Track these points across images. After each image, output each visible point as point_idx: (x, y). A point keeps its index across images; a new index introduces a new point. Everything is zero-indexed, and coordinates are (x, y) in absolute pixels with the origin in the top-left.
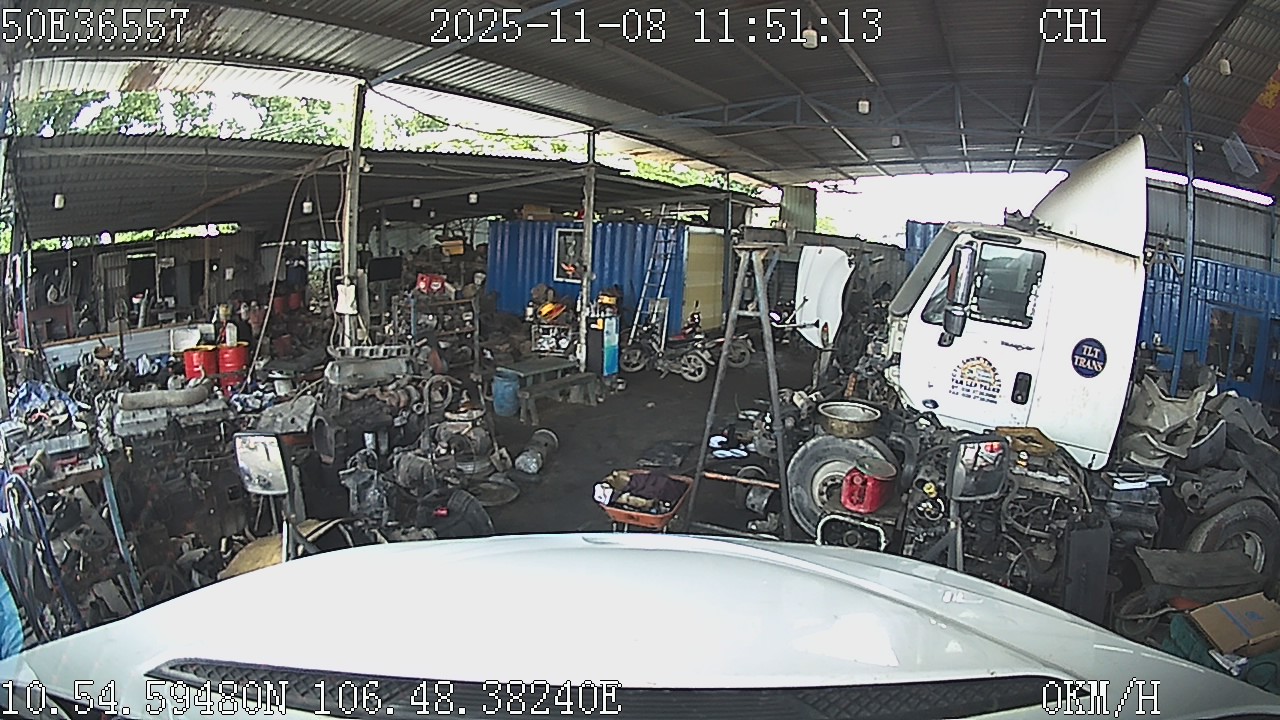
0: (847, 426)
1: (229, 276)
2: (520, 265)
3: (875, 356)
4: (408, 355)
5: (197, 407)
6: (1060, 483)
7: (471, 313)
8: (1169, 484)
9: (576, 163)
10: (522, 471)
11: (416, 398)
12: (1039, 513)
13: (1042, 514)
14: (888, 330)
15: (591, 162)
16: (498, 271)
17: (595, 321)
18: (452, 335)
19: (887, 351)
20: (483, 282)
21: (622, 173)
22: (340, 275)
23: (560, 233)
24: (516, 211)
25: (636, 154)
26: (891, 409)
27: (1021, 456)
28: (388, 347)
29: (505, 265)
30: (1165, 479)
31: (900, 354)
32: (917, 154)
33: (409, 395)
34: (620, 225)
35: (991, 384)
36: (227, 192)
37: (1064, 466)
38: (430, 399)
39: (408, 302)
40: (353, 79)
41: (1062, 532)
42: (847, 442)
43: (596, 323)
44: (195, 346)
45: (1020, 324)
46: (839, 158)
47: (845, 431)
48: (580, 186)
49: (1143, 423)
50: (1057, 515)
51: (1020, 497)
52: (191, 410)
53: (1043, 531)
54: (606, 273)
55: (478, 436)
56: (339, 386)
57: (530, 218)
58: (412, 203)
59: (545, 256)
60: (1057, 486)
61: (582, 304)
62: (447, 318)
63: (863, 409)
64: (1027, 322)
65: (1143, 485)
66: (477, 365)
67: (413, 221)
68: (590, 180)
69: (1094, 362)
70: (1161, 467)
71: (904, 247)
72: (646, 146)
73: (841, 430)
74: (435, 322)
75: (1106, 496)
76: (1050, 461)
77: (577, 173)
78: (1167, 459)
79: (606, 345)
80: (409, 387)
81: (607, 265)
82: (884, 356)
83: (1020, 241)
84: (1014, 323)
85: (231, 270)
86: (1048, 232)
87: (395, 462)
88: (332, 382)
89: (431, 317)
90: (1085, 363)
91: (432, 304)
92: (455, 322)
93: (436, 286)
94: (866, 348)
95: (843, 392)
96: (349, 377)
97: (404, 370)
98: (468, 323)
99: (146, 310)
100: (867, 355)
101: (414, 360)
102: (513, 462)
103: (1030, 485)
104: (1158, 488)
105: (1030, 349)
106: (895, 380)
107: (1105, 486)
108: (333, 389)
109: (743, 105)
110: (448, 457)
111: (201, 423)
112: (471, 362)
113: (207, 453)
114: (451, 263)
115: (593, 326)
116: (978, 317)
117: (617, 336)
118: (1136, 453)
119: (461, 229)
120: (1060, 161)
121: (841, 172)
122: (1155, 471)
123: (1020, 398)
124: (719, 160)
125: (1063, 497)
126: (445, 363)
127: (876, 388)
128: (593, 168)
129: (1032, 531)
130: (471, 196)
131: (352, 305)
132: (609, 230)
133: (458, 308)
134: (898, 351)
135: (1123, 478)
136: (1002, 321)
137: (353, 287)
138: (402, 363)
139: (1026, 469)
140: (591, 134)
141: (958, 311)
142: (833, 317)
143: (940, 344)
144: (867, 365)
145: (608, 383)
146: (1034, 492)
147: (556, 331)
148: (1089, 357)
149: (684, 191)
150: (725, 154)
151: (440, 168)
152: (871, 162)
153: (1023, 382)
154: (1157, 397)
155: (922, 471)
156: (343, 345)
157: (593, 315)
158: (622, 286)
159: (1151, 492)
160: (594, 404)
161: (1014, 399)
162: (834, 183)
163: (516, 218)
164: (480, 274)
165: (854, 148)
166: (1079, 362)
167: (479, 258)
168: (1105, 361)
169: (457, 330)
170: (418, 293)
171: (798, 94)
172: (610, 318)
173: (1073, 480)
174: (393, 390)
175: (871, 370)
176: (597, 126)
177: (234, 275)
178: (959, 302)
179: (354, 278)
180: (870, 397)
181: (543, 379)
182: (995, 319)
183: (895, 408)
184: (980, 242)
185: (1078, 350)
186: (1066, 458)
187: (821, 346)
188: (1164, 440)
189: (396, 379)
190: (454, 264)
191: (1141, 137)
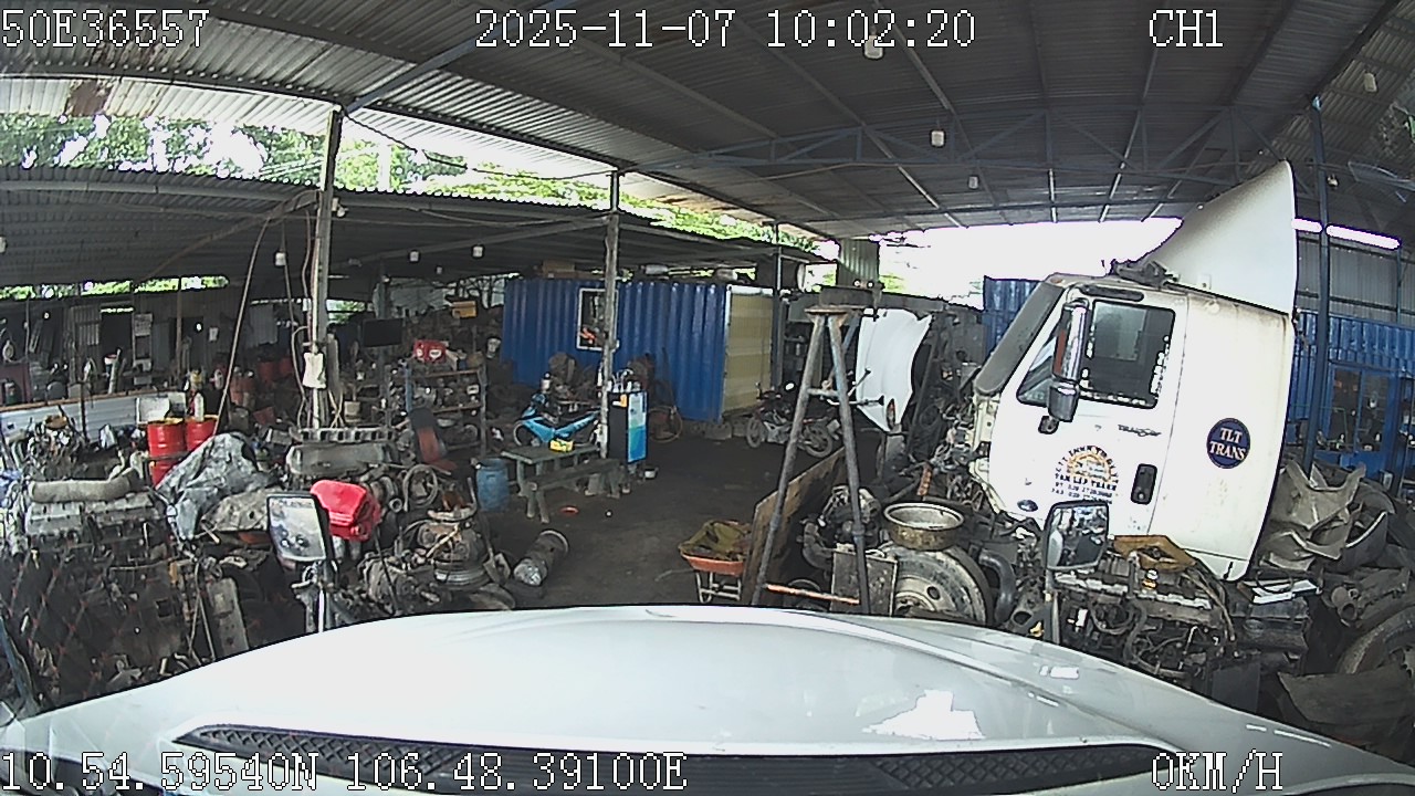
0: (921, 536)
1: (212, 337)
2: (539, 329)
3: (957, 446)
4: (385, 439)
5: (116, 503)
6: (1198, 608)
7: (476, 386)
8: (1318, 592)
9: (597, 210)
10: (522, 582)
11: (392, 493)
12: (1171, 647)
13: (1175, 647)
14: (973, 412)
15: (615, 209)
16: (514, 336)
17: (618, 397)
18: (456, 411)
19: (973, 439)
20: (497, 350)
21: (652, 223)
22: (306, 340)
23: (584, 292)
24: (535, 268)
25: (670, 201)
26: (976, 510)
27: (1150, 576)
28: (360, 430)
29: (522, 330)
30: (1314, 587)
31: (990, 443)
32: (997, 200)
33: (384, 489)
34: (652, 284)
35: (1104, 479)
36: (200, 239)
37: (1201, 585)
38: (410, 494)
39: (402, 373)
40: (327, 104)
41: (1199, 670)
42: (921, 555)
43: (619, 400)
44: (162, 419)
45: (1142, 403)
46: (904, 205)
47: (920, 543)
48: (601, 238)
49: (1284, 517)
50: (1193, 649)
51: (1148, 628)
52: (109, 507)
53: (1177, 669)
54: (637, 339)
55: (467, 541)
56: (301, 476)
57: (551, 276)
58: (409, 257)
59: (566, 320)
60: (1195, 611)
61: (603, 378)
62: (449, 392)
63: (942, 512)
64: (1151, 401)
65: (1289, 595)
66: (483, 447)
67: (423, 278)
68: (613, 230)
69: (1234, 449)
70: (1305, 569)
71: (982, 308)
72: (680, 192)
73: (914, 541)
74: (434, 396)
75: (1245, 612)
76: (1183, 578)
77: (597, 223)
78: (1311, 560)
79: (630, 426)
80: (385, 479)
81: (637, 331)
82: (967, 445)
83: (1143, 297)
84: (1135, 402)
85: (216, 330)
86: (1174, 286)
87: (365, 571)
88: (293, 470)
89: (428, 390)
90: (1223, 451)
91: (428, 375)
92: (457, 397)
93: (435, 354)
94: (945, 436)
95: (915, 490)
96: (313, 465)
97: (381, 458)
98: (473, 398)
99: (116, 373)
100: (945, 444)
101: (392, 445)
102: (512, 569)
103: (1162, 611)
104: (1305, 598)
105: (1155, 434)
106: (983, 476)
107: (1243, 599)
108: (294, 480)
109: (792, 139)
110: (427, 567)
111: (121, 522)
112: (476, 443)
113: (129, 560)
114: (460, 327)
115: (615, 403)
116: (1089, 394)
117: (644, 414)
118: (1276, 554)
119: (477, 289)
120: (1161, 205)
121: (908, 223)
122: (1300, 576)
123: (1141, 496)
124: (766, 209)
125: (1201, 626)
126: (443, 445)
127: (957, 484)
128: (617, 217)
129: (1162, 670)
130: (476, 249)
131: (319, 378)
132: (640, 291)
133: (461, 379)
134: (987, 440)
135: (1263, 588)
136: (1120, 399)
137: (321, 356)
138: (377, 449)
139: (1155, 592)
140: (615, 176)
141: (1068, 389)
142: (902, 393)
143: (1040, 429)
144: (947, 456)
145: (632, 469)
146: (1164, 620)
147: (576, 406)
148: (1227, 443)
149: (726, 245)
150: (774, 202)
151: (435, 214)
152: (943, 209)
153: (1146, 475)
154: (1303, 487)
155: (1024, 601)
156: (311, 426)
157: (616, 390)
158: (654, 356)
159: (1299, 604)
160: (618, 496)
161: (1134, 498)
162: (900, 235)
163: (536, 276)
164: (493, 340)
165: (924, 193)
166: (1215, 450)
167: (494, 322)
168: (1247, 447)
169: (461, 405)
170: (415, 362)
171: (860, 125)
172: (636, 393)
173: (1213, 602)
174: (366, 482)
175: (952, 463)
176: (622, 167)
177: (218, 336)
178: (1069, 377)
179: (323, 345)
180: (948, 496)
181: (557, 466)
182: (1111, 398)
183: (981, 508)
184: (1091, 299)
185: (1214, 434)
186: (1203, 573)
187: (887, 429)
188: (1309, 537)
189: (369, 469)
190: (466, 329)
191: (1288, 165)
